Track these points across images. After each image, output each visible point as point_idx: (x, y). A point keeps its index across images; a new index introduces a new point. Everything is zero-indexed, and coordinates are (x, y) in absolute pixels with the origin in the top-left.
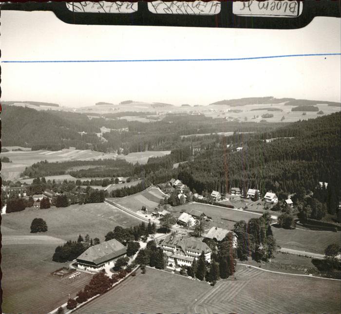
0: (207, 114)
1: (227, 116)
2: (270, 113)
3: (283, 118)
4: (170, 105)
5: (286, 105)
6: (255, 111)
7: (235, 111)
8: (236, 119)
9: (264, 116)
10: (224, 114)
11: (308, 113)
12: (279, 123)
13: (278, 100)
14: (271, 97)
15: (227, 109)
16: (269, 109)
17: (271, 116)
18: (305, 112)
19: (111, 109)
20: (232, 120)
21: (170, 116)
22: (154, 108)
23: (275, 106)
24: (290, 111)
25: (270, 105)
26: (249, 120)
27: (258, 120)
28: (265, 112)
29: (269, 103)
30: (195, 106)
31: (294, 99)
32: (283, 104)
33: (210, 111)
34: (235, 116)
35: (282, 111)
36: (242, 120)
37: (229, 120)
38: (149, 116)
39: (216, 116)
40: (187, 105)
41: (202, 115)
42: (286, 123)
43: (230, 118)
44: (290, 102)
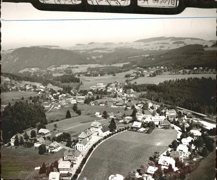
0: (134, 47)
1: (144, 47)
2: (163, 45)
3: (169, 47)
4: (113, 43)
5: (171, 40)
6: (156, 45)
7: (147, 45)
8: (148, 49)
9: (161, 47)
10: (141, 47)
11: (180, 45)
12: (167, 50)
13: (167, 38)
14: (164, 37)
15: (142, 44)
16: (163, 43)
17: (164, 47)
18: (178, 44)
19: (84, 47)
20: (146, 50)
21: (117, 49)
22: (105, 45)
23: (165, 41)
24: (172, 44)
25: (163, 41)
26: (154, 49)
27: (158, 49)
28: (161, 45)
29: (163, 40)
30: (126, 43)
31: (175, 37)
32: (170, 40)
33: (134, 45)
34: (147, 47)
35: (169, 44)
36: (150, 49)
37: (145, 50)
38: (107, 50)
39: (138, 48)
40: (122, 43)
41: (132, 48)
42: (170, 50)
43: (145, 48)
44: (173, 38)
